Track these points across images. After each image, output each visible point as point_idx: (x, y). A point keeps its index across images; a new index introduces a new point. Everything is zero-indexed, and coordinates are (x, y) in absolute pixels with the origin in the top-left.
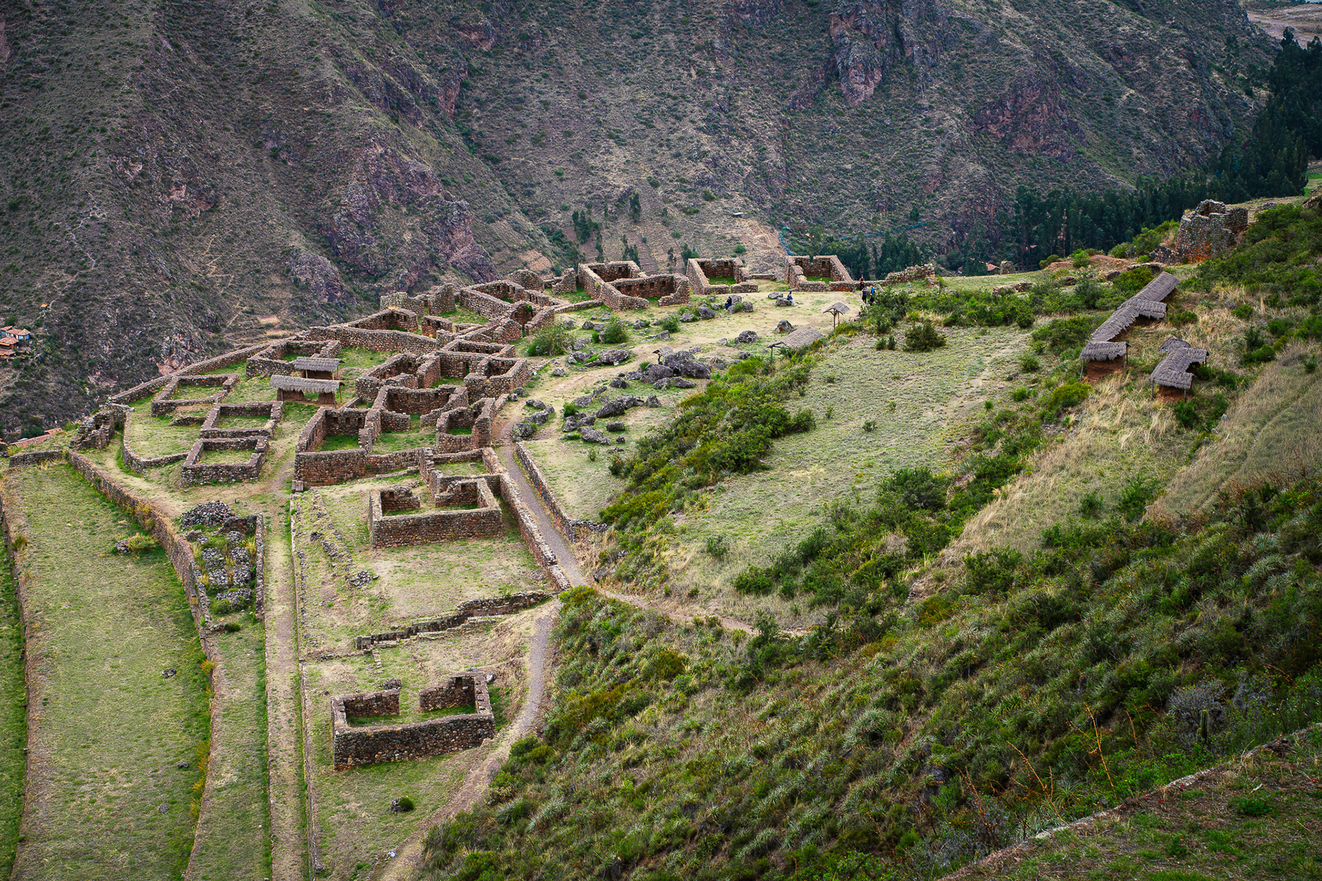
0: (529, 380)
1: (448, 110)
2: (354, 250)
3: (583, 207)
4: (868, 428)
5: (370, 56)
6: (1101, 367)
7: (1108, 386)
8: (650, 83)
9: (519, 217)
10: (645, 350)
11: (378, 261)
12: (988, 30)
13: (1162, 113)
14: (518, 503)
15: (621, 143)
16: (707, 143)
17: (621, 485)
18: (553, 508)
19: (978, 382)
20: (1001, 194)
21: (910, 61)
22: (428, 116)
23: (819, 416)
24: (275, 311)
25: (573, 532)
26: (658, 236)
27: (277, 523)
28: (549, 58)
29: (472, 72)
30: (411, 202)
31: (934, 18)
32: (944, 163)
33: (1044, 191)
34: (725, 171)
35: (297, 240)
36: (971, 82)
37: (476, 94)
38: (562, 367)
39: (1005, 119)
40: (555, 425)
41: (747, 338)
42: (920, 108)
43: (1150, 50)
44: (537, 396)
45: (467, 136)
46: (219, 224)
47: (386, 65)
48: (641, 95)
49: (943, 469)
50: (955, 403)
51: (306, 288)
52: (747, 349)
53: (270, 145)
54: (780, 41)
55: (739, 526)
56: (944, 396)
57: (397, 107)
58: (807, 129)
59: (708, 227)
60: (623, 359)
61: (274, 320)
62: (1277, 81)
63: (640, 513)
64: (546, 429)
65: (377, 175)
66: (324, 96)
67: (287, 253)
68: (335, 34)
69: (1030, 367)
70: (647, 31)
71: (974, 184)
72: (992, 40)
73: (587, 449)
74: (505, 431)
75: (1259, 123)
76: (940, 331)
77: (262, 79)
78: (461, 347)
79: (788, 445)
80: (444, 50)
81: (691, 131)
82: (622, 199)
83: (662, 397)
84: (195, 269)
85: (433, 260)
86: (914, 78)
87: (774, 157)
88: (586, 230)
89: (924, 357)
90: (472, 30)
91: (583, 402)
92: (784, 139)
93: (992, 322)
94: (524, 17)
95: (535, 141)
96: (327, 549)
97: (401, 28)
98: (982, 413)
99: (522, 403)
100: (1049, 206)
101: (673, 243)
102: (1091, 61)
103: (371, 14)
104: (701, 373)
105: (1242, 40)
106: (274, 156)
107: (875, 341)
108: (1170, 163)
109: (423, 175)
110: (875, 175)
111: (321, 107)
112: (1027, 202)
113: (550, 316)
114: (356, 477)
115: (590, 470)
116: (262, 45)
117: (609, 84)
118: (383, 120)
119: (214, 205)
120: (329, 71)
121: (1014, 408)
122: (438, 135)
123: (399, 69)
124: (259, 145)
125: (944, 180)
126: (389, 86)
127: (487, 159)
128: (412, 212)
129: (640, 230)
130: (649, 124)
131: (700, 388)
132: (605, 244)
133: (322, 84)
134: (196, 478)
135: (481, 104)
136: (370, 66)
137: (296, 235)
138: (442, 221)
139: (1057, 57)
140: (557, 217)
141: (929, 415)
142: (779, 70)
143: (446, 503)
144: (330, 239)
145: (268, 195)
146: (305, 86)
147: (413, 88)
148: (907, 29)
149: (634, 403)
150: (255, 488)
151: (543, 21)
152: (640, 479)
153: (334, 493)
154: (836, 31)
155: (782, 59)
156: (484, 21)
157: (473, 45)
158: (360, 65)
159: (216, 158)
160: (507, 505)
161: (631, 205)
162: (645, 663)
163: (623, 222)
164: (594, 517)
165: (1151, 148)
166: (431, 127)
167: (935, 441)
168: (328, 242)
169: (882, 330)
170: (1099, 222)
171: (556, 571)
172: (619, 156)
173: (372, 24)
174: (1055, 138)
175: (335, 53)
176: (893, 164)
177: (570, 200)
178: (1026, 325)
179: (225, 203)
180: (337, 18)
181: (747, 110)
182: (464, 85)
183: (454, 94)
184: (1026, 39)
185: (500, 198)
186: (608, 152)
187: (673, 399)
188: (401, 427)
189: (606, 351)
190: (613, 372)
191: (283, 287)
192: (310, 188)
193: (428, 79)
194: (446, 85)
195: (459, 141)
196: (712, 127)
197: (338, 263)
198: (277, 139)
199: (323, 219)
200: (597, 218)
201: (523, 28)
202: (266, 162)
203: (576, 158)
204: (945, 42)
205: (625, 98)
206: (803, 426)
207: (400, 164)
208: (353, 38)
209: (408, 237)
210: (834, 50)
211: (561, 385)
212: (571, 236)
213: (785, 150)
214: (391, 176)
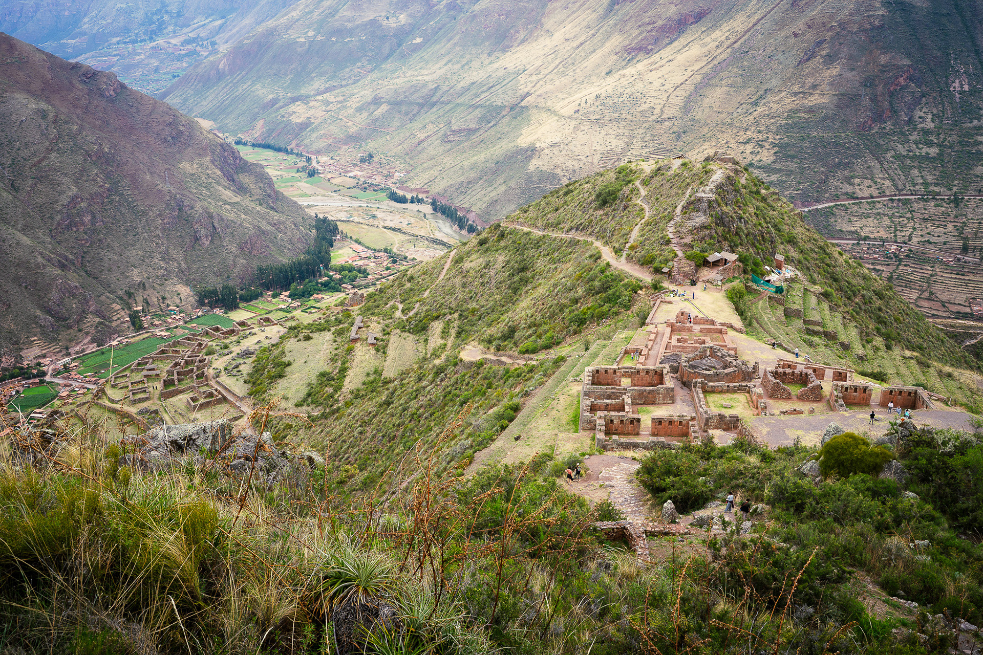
0: (211, 363)
1: (78, 265)
2: (57, 313)
3: (127, 289)
4: (305, 362)
5: (52, 253)
6: (355, 340)
7: (358, 344)
8: (141, 248)
9: (108, 294)
10: (236, 350)
11: (66, 315)
12: (239, 222)
13: (290, 240)
14: (225, 394)
15: (136, 268)
16: (162, 264)
17: (250, 386)
18: (233, 394)
19: (325, 346)
20: (251, 268)
21: (219, 233)
22: (73, 268)
23: (292, 361)
24: (35, 336)
25: (242, 399)
26: (153, 294)
27: (162, 409)
28: (108, 246)
29: (85, 253)
30: (74, 295)
31: (223, 220)
32: (234, 261)
33: (264, 265)
34: (169, 271)
35: (38, 313)
36: (237, 237)
37: (87, 259)
38: (217, 358)
39: (249, 246)
40: (223, 373)
41: (259, 342)
42: (224, 246)
43: (284, 223)
44: (214, 366)
45: (86, 272)
46: (12, 311)
47: (57, 255)
48: (140, 252)
49: (328, 369)
50: (322, 353)
51: (44, 327)
52: (260, 345)
53: (24, 285)
54: (179, 231)
55: (287, 391)
56: (319, 351)
57: (63, 267)
58: (192, 256)
59: (168, 289)
60: (231, 353)
61: (35, 338)
62: (318, 228)
63: (259, 392)
64: (221, 374)
65: (61, 289)
66: (40, 267)
67: (36, 317)
68: (39, 248)
69: (335, 341)
70: (138, 233)
71: (243, 266)
72: (240, 225)
73: (235, 378)
74: (211, 376)
75: (315, 240)
76: (311, 335)
77: (18, 265)
78: (189, 357)
79: (288, 369)
80: (74, 247)
81: (157, 261)
82: (139, 284)
83: (246, 361)
84: (7, 327)
85: (84, 311)
86: (220, 238)
87: (184, 265)
88: (130, 295)
89: (309, 342)
90: (82, 240)
91: (227, 365)
92: (185, 260)
93: (321, 331)
94: (98, 234)
95: (109, 271)
96: (180, 414)
97: (59, 243)
98: (329, 354)
99: (211, 368)
100: (266, 269)
101: (158, 295)
102: (268, 227)
103: (49, 240)
104: (253, 353)
105: (306, 217)
106: (26, 287)
107: (296, 339)
108: (295, 253)
109: (76, 287)
110: (214, 267)
111: (39, 271)
112: (260, 269)
113: (207, 344)
114: (177, 394)
115: (238, 383)
116: (16, 255)
117: (129, 250)
118: (60, 272)
119: (9, 306)
120: (40, 259)
121: (336, 352)
122: (77, 273)
123: (60, 255)
124: (20, 285)
125: (235, 266)
126: (59, 261)
127: (94, 278)
128: (74, 298)
129: (147, 292)
130: (143, 261)
131: (254, 358)
132: (137, 298)
133: (38, 264)
134: (135, 402)
135: (89, 262)
136: (52, 256)
137: (38, 311)
138: (85, 299)
139: (259, 227)
140: (120, 292)
141: (318, 357)
142: (180, 240)
143: (206, 397)
144: (49, 310)
145: (26, 300)
146: (33, 265)
147: (67, 260)
148: (216, 224)
149: (240, 364)
150: (151, 402)
151: (105, 235)
152: (254, 383)
153: (174, 399)
154: (195, 227)
155: (181, 236)
156: (86, 237)
157: (83, 244)
158: (49, 256)
159: (7, 291)
160: (222, 395)
161: (142, 285)
162: (282, 427)
163: (141, 291)
164: (246, 394)
165: (289, 249)
166: (75, 271)
167: (322, 363)
168: (48, 311)
169: (296, 337)
170: (281, 272)
171: (242, 409)
172: (136, 271)
173: (50, 243)
174: (263, 250)
175: (41, 254)
176: (219, 263)
177: (122, 286)
178: (329, 330)
179: (12, 305)
180: (39, 243)
181: (173, 253)
182: (82, 257)
183: (80, 260)
184: (250, 223)
185: (101, 289)
186: (132, 271)
187: (249, 361)
188: (183, 380)
189: (226, 351)
190: (230, 356)
191: (37, 327)
192: (40, 296)
193: (71, 257)
194: (77, 258)
195: (84, 274)
196: (163, 259)
197: (53, 317)
198: (26, 282)
199: (46, 304)
200: (132, 291)
201: (99, 237)
202: (24, 290)
203: (122, 274)
204: (228, 227)
205: (134, 254)
206: (289, 364)
207: (68, 284)
208: (45, 248)
209: (74, 306)
210: (195, 232)
211: (218, 362)
212: (125, 297)
213: (186, 263)
214: (66, 288)
